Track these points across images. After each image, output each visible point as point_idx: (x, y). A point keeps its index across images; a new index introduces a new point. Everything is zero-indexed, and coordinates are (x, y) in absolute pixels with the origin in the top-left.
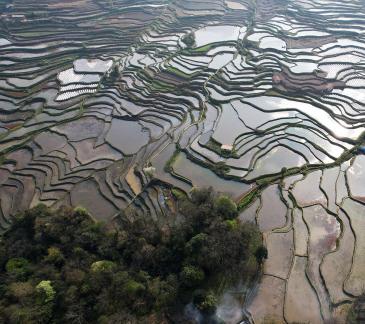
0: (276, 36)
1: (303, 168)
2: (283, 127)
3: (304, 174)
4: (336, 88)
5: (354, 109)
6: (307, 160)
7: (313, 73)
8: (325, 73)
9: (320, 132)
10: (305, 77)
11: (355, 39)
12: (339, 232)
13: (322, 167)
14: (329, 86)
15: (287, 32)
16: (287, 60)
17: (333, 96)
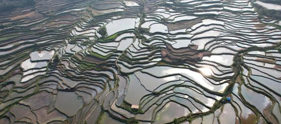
0: (160, 23)
1: (188, 117)
2: (172, 88)
4: (204, 56)
6: (191, 111)
8: (197, 46)
9: (198, 89)
11: (214, 19)
13: (201, 115)
14: (200, 55)
15: (167, 19)
16: (169, 40)
17: (203, 62)
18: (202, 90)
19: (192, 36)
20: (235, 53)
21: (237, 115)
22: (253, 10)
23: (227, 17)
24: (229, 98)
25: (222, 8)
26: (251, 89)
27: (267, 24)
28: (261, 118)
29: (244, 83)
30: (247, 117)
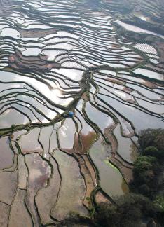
0: (12, 28)
1: (27, 125)
2: (14, 95)
3: (28, 130)
4: (54, 67)
5: (66, 84)
6: (30, 121)
7: (38, 57)
8: (47, 57)
9: (41, 100)
10: (32, 59)
11: (69, 32)
12: (50, 174)
13: (40, 125)
14: (49, 66)
15: (21, 25)
16: (20, 46)
17: (51, 74)
18: (45, 101)
19: (43, 45)
20: (86, 69)
21: (77, 131)
22: (111, 28)
23: (83, 32)
24: (72, 113)
25: (79, 22)
26: (95, 107)
27: (123, 45)
28: (101, 137)
29: (89, 100)
30: (86, 134)
